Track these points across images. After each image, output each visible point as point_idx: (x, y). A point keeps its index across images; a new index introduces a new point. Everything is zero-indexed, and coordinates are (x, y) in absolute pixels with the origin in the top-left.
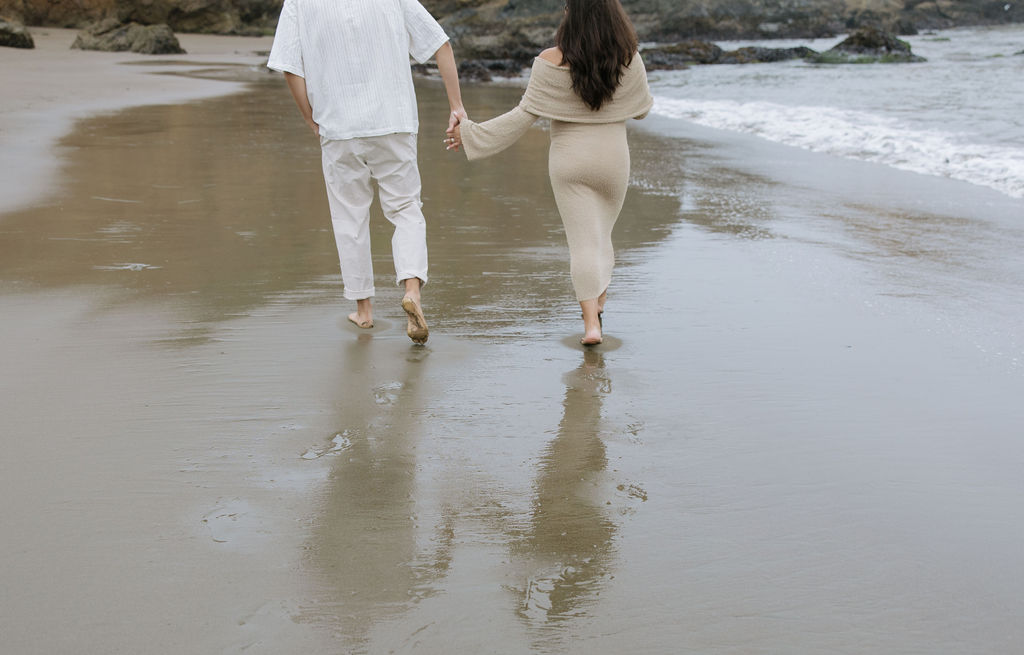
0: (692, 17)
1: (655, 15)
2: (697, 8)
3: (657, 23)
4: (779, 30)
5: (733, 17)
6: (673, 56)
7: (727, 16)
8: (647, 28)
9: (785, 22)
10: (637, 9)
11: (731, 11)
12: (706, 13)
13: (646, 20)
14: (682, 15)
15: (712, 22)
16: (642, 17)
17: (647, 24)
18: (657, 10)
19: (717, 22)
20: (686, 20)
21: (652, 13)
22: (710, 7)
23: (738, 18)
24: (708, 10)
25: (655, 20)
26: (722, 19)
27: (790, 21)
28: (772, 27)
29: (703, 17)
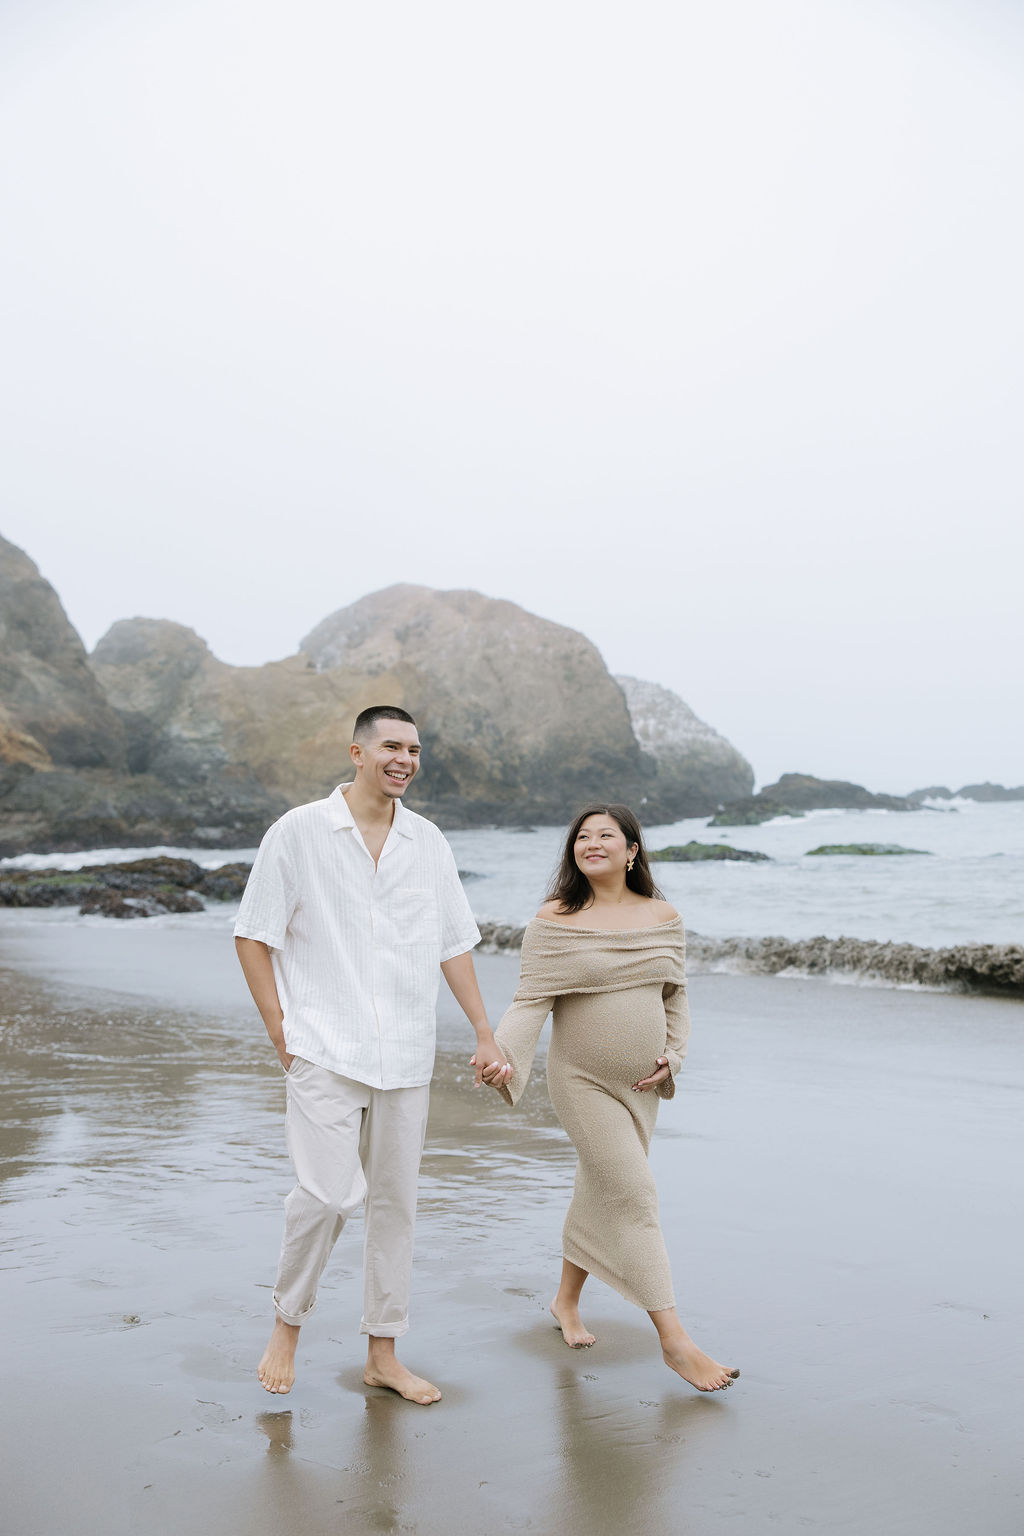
0: (95, 818)
1: (38, 815)
2: (102, 805)
3: (42, 825)
4: (224, 837)
5: (152, 818)
6: (136, 876)
7: (144, 816)
8: (28, 834)
9: (231, 827)
10: (9, 805)
11: (148, 810)
12: (114, 813)
13: (25, 822)
14: (80, 814)
15: (124, 825)
16: (18, 817)
17: (28, 827)
18: (41, 807)
19: (132, 825)
20: (86, 822)
21: (33, 811)
22: (119, 805)
23: (157, 819)
24: (115, 808)
25: (40, 821)
26: (136, 821)
27: (238, 825)
28: (214, 833)
29: (111, 818)
